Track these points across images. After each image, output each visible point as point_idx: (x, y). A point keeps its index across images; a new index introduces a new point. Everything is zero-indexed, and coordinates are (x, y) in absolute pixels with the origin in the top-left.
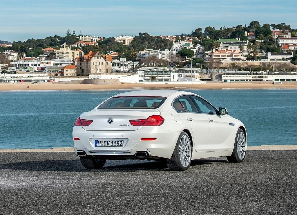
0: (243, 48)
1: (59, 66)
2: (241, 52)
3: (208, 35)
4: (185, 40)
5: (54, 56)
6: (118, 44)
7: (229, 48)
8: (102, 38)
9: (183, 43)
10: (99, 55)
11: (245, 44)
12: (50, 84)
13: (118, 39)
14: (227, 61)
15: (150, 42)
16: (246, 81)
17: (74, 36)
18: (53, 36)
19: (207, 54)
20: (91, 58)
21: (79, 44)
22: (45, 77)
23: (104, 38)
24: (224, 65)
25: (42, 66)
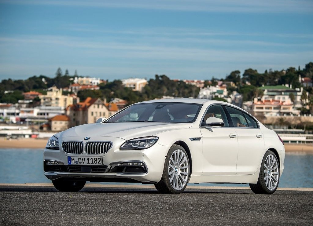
0: (296, 98)
1: (46, 116)
2: (292, 103)
3: (248, 80)
4: (217, 86)
5: (38, 103)
6: (126, 89)
7: (276, 98)
8: (105, 80)
9: (214, 89)
10: (100, 103)
11: (298, 94)
12: (33, 140)
13: (127, 82)
14: (272, 115)
15: (170, 88)
16: (297, 142)
17: (67, 77)
19: (246, 105)
20: (89, 106)
21: (74, 87)
22: (26, 130)
23: (107, 81)
24: (269, 121)
25: (21, 115)
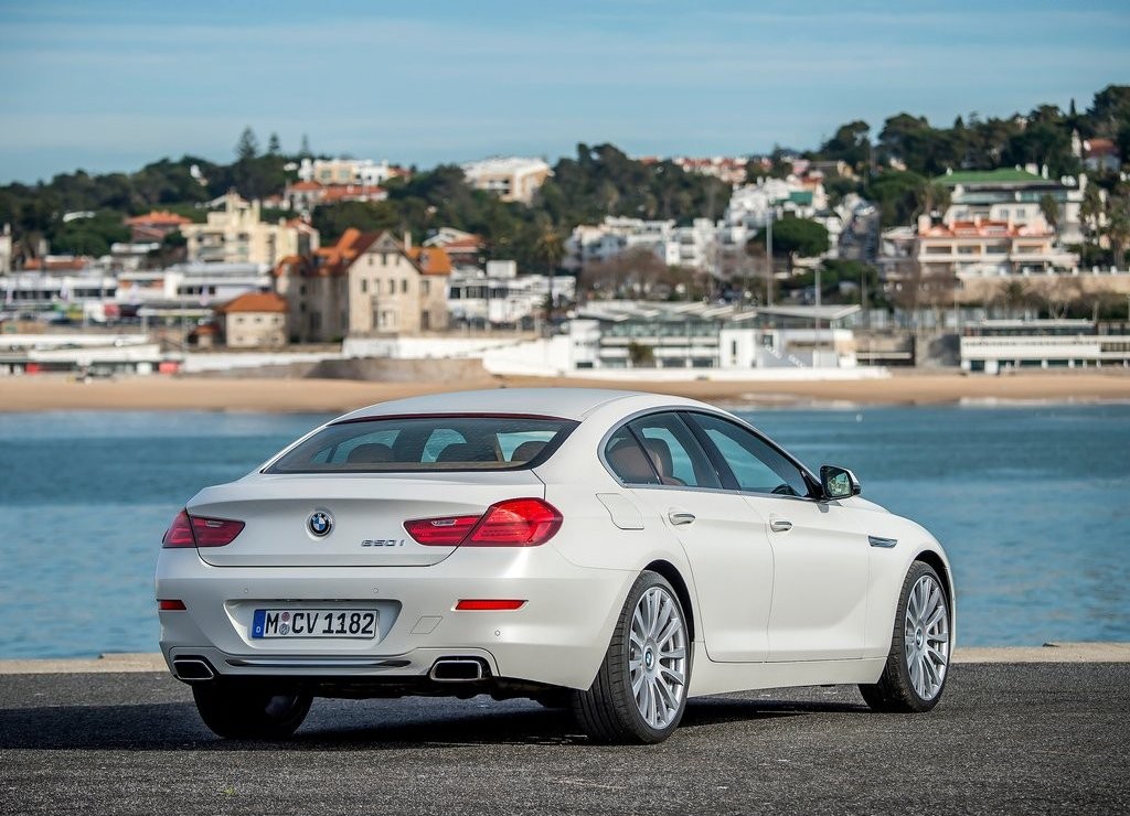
0: (1063, 213)
1: (205, 299)
2: (1051, 229)
3: (897, 153)
4: (791, 178)
5: (180, 252)
6: (478, 195)
7: (995, 213)
8: (406, 166)
9: (781, 189)
10: (391, 247)
11: (1072, 196)
12: (163, 380)
13: (481, 173)
14: (982, 273)
15: (629, 187)
16: (1071, 364)
17: (273, 161)
18: (176, 158)
19: (891, 241)
20: (353, 260)
21: (299, 195)
22: (138, 347)
23: (413, 169)
24: (969, 292)
25: (123, 296)
